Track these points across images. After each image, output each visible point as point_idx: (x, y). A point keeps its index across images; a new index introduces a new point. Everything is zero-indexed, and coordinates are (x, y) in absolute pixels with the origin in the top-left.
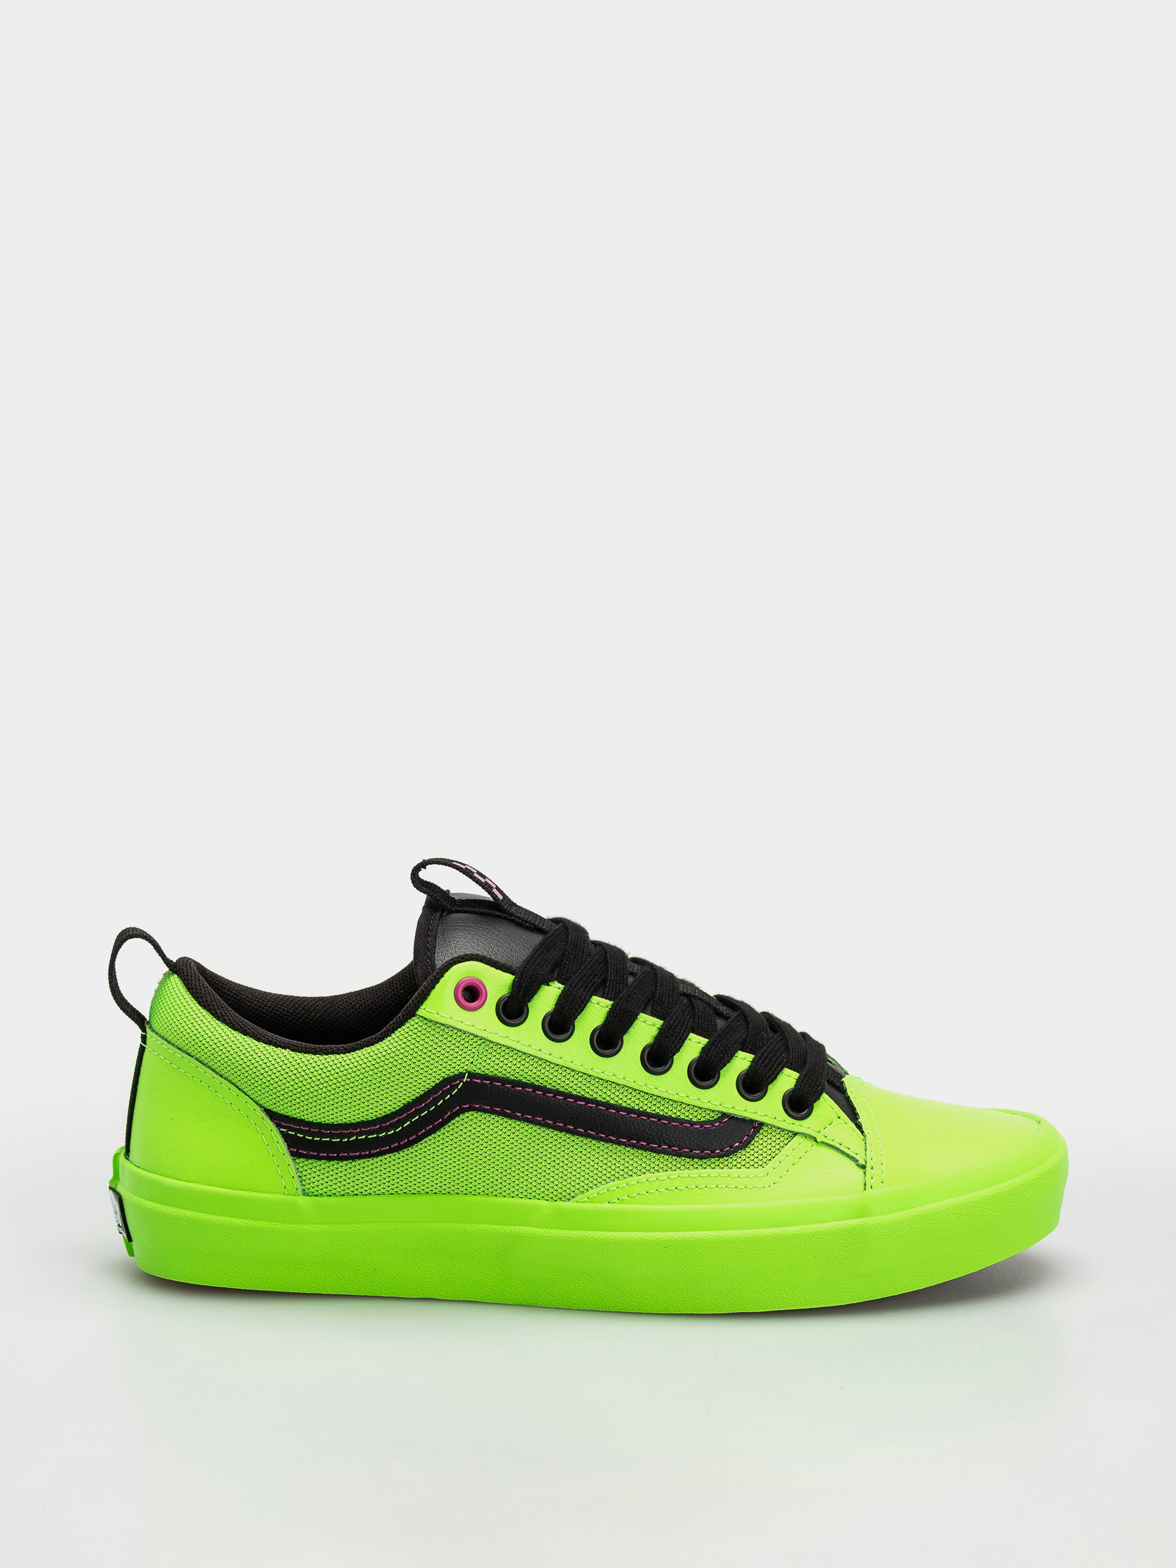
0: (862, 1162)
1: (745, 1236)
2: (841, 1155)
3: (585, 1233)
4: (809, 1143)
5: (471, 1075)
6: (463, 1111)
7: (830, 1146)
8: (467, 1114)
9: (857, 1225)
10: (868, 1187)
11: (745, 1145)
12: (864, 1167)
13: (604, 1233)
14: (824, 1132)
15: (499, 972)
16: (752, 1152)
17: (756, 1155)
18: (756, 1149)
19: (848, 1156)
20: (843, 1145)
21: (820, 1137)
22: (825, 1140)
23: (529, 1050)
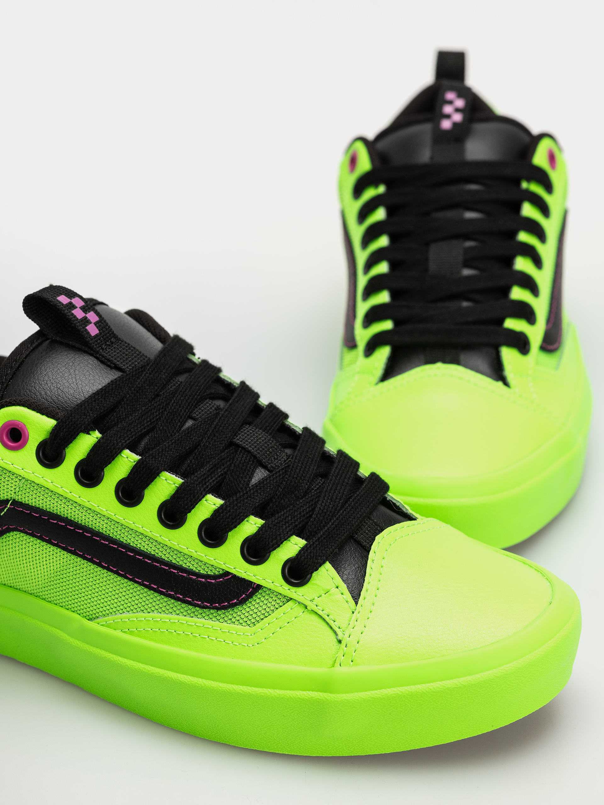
0: (340, 637)
1: (220, 689)
2: (327, 626)
3: (100, 652)
4: (301, 609)
5: (15, 502)
6: (9, 530)
7: (320, 616)
8: (11, 533)
9: (319, 699)
10: (337, 664)
11: (242, 602)
12: (340, 642)
13: (114, 656)
14: (317, 601)
15: (44, 417)
16: (248, 610)
17: (251, 613)
18: (252, 608)
19: (331, 628)
20: (330, 616)
21: (311, 606)
22: (315, 609)
23: (60, 491)
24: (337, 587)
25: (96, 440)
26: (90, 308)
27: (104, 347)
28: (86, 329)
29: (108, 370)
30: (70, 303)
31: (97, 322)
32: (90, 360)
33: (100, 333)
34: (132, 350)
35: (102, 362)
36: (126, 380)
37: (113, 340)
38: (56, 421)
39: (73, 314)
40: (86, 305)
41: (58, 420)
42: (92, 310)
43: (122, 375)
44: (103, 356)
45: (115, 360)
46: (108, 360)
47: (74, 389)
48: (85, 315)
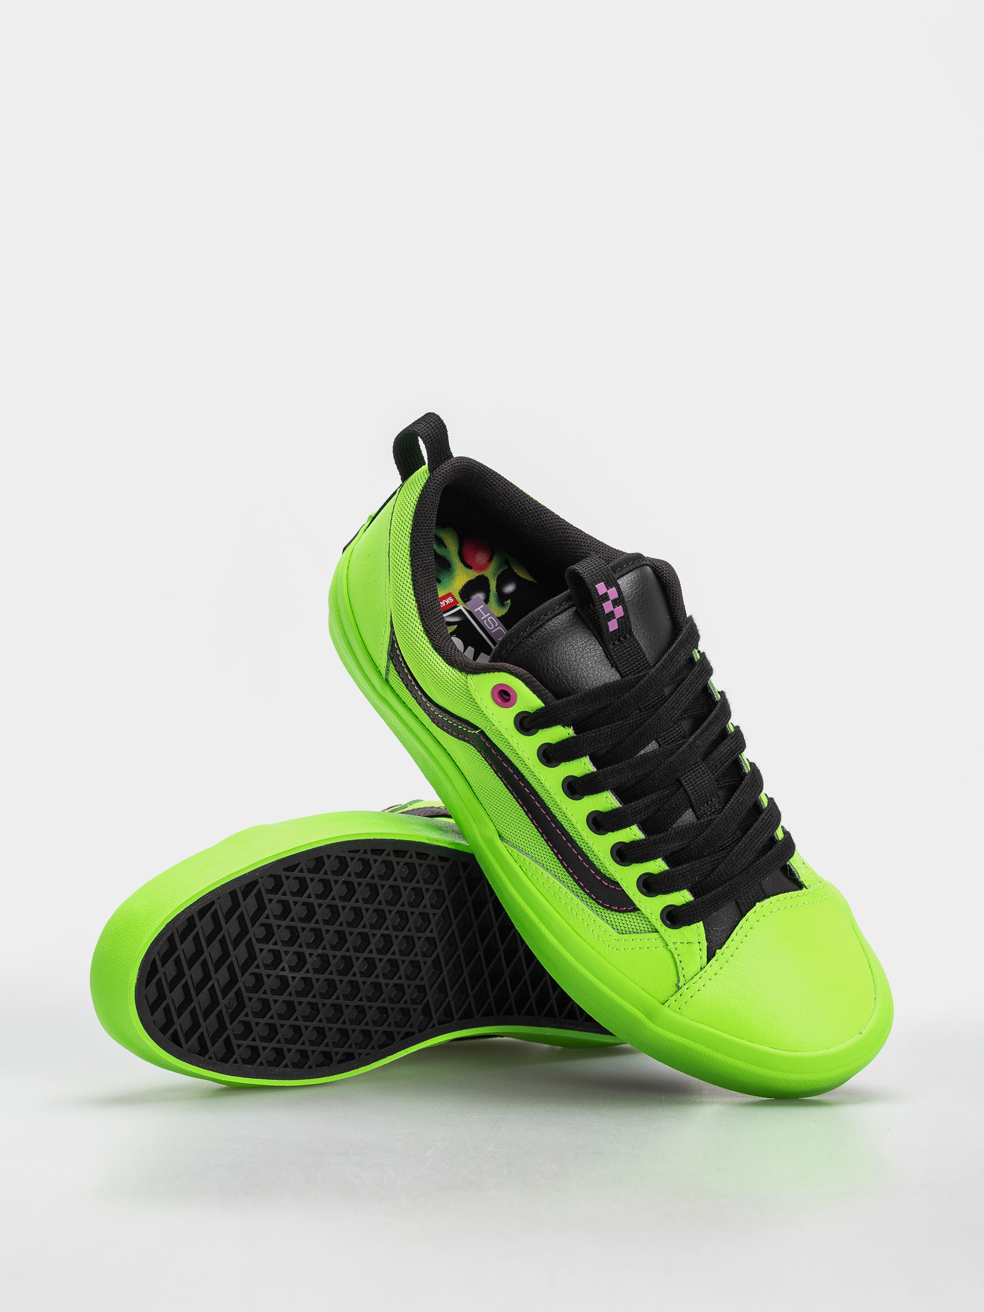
0: (680, 984)
2: (675, 969)
4: (662, 944)
5: (483, 732)
6: (470, 743)
7: (674, 958)
10: (666, 1005)
11: (621, 912)
12: (678, 988)
14: (678, 945)
15: (535, 696)
16: (622, 918)
17: (624, 922)
18: (627, 919)
19: (678, 972)
20: (682, 964)
21: (671, 946)
22: (673, 950)
23: (521, 754)
24: (699, 943)
25: (567, 736)
26: (620, 602)
27: (617, 643)
28: (607, 624)
29: (608, 666)
30: (606, 594)
31: (621, 618)
32: (598, 652)
33: (618, 629)
34: (638, 653)
35: (607, 657)
36: (618, 688)
37: (628, 636)
38: (543, 705)
39: (603, 607)
40: (619, 598)
41: (545, 705)
42: (621, 604)
43: (618, 681)
44: (610, 654)
45: (619, 661)
46: (613, 660)
47: (572, 676)
48: (613, 609)
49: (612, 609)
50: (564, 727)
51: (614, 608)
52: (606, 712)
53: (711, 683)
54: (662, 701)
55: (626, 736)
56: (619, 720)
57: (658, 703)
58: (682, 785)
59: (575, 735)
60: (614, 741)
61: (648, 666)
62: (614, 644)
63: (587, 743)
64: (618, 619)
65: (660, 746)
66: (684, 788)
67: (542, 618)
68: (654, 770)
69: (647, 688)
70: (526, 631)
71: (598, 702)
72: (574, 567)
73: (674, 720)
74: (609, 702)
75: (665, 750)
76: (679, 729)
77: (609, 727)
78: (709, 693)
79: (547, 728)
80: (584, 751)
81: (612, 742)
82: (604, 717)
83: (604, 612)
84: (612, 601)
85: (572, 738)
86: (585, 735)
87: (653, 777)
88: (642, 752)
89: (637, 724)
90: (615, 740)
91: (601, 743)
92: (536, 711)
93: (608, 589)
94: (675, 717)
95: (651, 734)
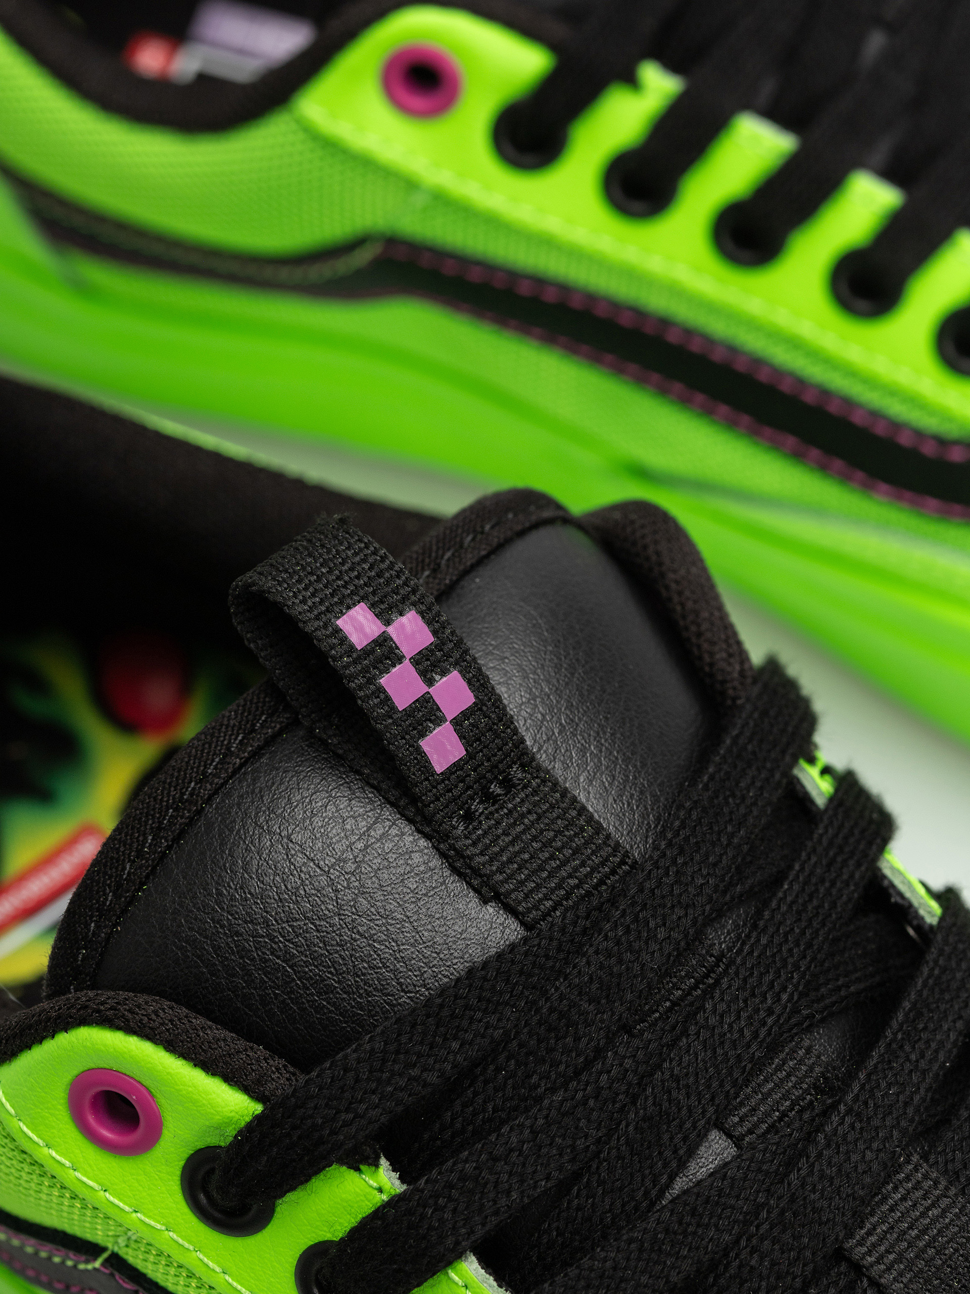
15: (215, 1084)
26: (448, 656)
27: (477, 807)
28: (419, 751)
29: (470, 903)
30: (383, 640)
31: (466, 714)
32: (417, 858)
33: (470, 756)
34: (571, 824)
35: (455, 870)
36: (521, 972)
37: (516, 772)
38: (258, 1108)
39: (381, 690)
40: (439, 646)
41: (264, 1103)
42: (456, 664)
43: (513, 947)
44: (460, 854)
45: (500, 871)
46: (476, 872)
47: (338, 973)
48: (423, 688)
49: (419, 688)
50: (358, 1170)
51: (430, 682)
52: (498, 1070)
53: (893, 868)
54: (707, 976)
55: (599, 1141)
56: (553, 1090)
57: (695, 987)
58: (857, 1268)
59: (405, 1187)
60: (555, 1174)
61: (623, 862)
62: (469, 817)
63: (451, 1206)
64: (457, 723)
65: (737, 1141)
66: (870, 1279)
67: (191, 794)
68: (737, 1241)
69: (630, 943)
70: (140, 854)
71: (455, 1045)
72: (250, 576)
73: (769, 1034)
74: (498, 1033)
75: (759, 1156)
76: (801, 1062)
77: (521, 1126)
78: (896, 904)
79: (293, 1188)
80: (450, 1241)
81: (548, 1178)
82: (496, 1090)
83: (393, 708)
84: (416, 661)
85: (395, 1202)
86: (436, 1181)
87: (740, 1267)
88: (680, 1184)
89: (630, 1084)
90: (560, 1169)
91: (508, 1193)
92: (236, 1137)
93: (388, 623)
94: (770, 1021)
95: (690, 1110)
